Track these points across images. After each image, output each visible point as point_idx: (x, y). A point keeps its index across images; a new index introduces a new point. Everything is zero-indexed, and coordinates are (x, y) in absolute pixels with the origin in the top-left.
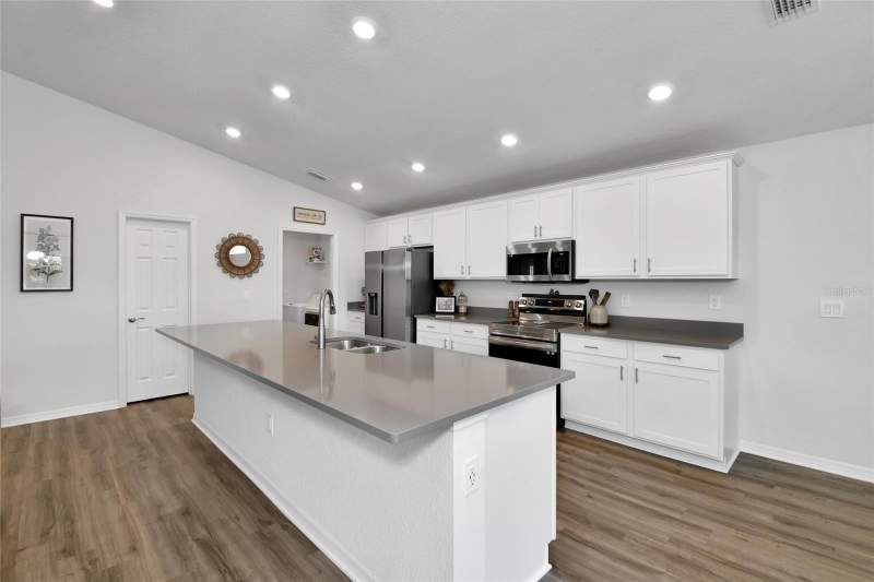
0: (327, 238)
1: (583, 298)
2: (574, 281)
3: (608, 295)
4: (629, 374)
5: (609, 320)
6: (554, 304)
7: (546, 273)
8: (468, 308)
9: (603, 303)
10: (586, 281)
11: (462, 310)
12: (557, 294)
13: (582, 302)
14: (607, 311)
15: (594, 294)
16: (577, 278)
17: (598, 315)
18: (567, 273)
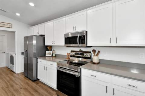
0: (14, 32)
1: (90, 52)
2: (87, 47)
3: (99, 52)
4: (110, 91)
5: (99, 61)
6: (81, 54)
7: (77, 44)
8: (56, 55)
9: (97, 55)
10: (92, 47)
11: (54, 55)
12: (82, 51)
13: (90, 54)
14: (98, 58)
15: (94, 51)
16: (88, 45)
17: (95, 59)
18: (84, 44)
